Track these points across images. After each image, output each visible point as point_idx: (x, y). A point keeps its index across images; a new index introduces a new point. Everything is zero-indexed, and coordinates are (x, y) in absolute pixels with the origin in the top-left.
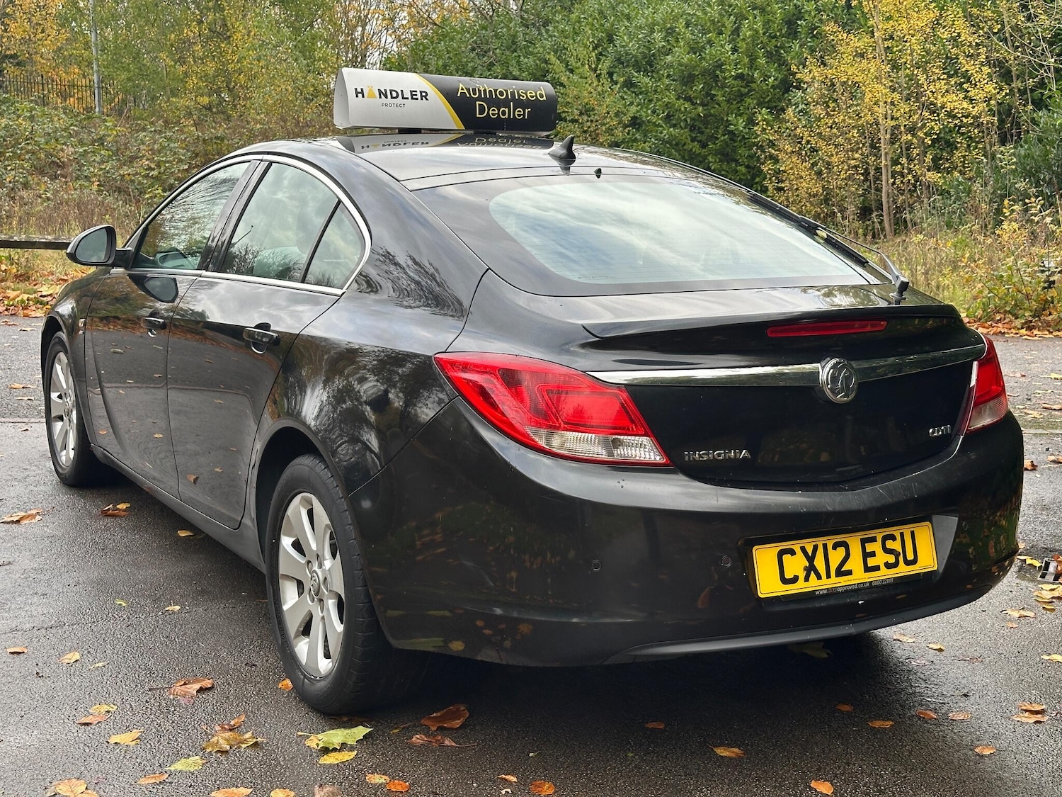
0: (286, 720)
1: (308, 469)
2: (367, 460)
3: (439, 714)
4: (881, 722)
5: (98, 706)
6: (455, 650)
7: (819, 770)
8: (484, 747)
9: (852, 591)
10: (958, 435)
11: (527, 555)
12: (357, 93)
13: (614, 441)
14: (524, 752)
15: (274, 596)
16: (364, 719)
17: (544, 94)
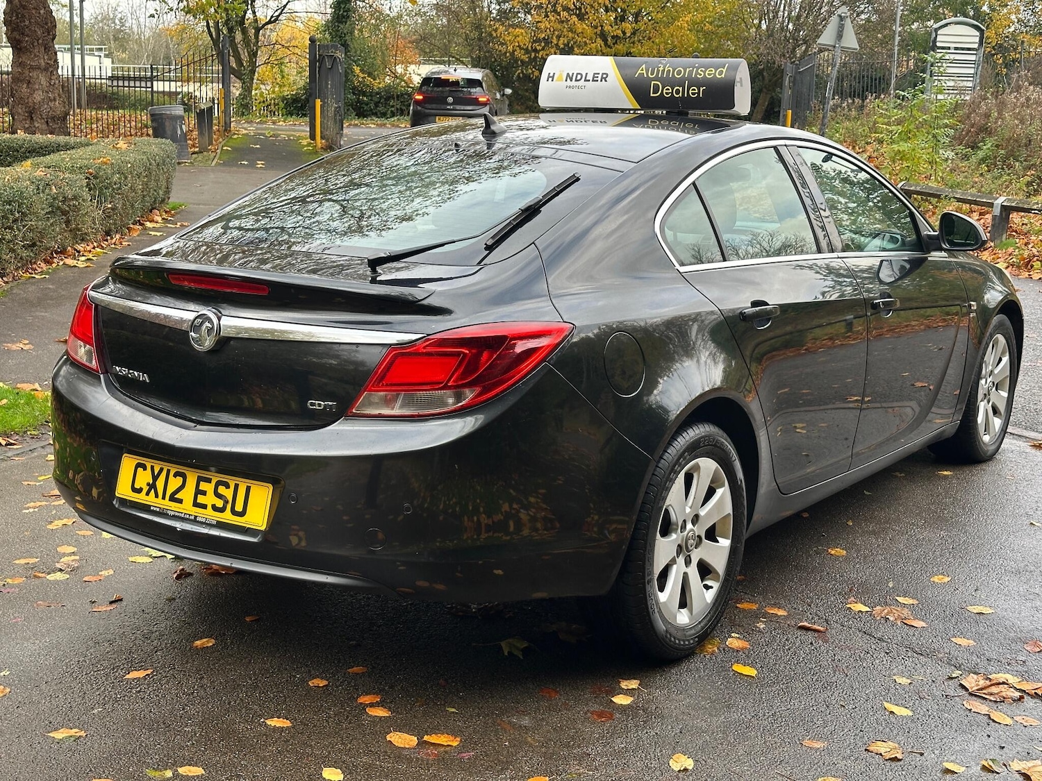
9: (181, 517)
12: (549, 77)
17: (724, 71)
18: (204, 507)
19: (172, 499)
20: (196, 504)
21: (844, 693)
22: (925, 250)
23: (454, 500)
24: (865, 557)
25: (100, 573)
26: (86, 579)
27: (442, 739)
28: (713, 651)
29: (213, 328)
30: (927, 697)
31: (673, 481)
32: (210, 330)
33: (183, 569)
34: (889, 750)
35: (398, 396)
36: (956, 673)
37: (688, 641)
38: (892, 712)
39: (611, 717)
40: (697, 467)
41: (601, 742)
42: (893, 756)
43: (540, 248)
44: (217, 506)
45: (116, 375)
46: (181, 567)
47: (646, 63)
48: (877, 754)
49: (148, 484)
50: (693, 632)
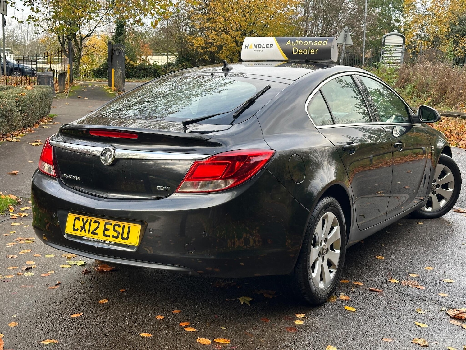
12: (246, 46)
17: (326, 42)
18: (108, 236)
19: (93, 233)
20: (104, 235)
21: (396, 318)
22: (412, 123)
23: (224, 232)
24: (393, 260)
25: (48, 272)
26: (42, 275)
27: (222, 341)
28: (334, 301)
29: (112, 154)
30: (433, 319)
31: (318, 222)
32: (110, 155)
33: (86, 270)
34: (422, 342)
35: (199, 182)
36: (443, 309)
37: (324, 296)
38: (419, 326)
39: (296, 330)
40: (327, 216)
41: (293, 341)
42: (425, 344)
43: (258, 116)
44: (114, 235)
45: (64, 178)
46: (85, 269)
47: (290, 39)
48: (417, 344)
49: (81, 227)
50: (326, 292)
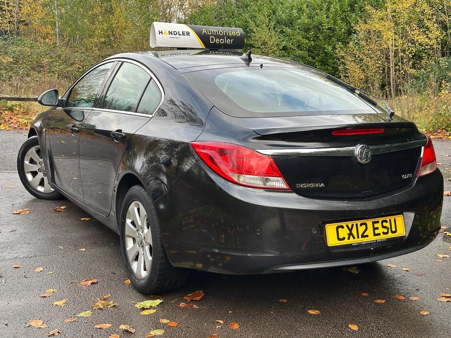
0: (127, 296)
1: (137, 191)
2: (162, 187)
3: (191, 295)
4: (380, 301)
5: (49, 289)
6: (198, 267)
7: (352, 320)
8: (210, 308)
9: (368, 244)
10: (415, 178)
11: (229, 228)
12: (160, 33)
13: (266, 179)
14: (227, 311)
15: (123, 244)
16: (160, 296)
18: (379, 234)
19: (363, 236)
47: (205, 28)
49: (348, 234)
